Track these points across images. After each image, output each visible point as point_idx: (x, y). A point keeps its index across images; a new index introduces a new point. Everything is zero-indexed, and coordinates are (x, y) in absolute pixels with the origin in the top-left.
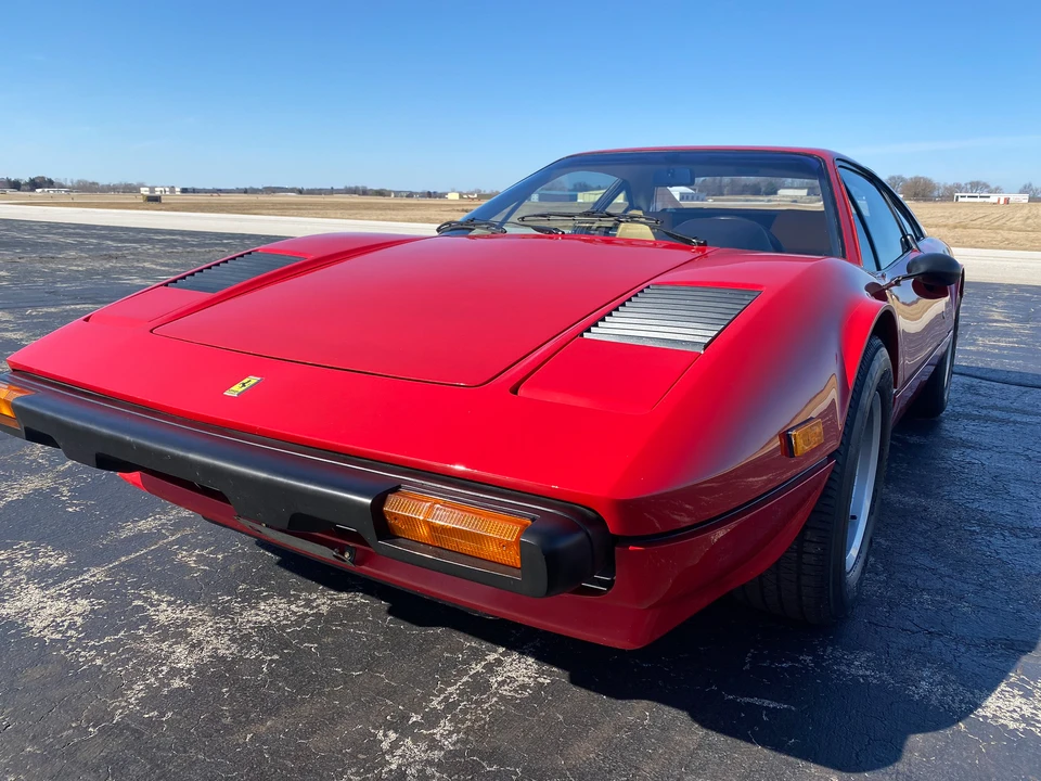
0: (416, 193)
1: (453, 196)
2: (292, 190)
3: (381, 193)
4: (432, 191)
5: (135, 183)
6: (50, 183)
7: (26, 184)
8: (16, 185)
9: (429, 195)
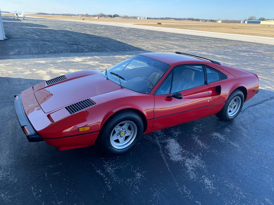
0: (208, 20)
1: (220, 22)
2: (174, 19)
3: (197, 20)
4: (213, 20)
5: (136, 16)
6: (118, 16)
7: (113, 16)
8: (111, 16)
9: (212, 21)
